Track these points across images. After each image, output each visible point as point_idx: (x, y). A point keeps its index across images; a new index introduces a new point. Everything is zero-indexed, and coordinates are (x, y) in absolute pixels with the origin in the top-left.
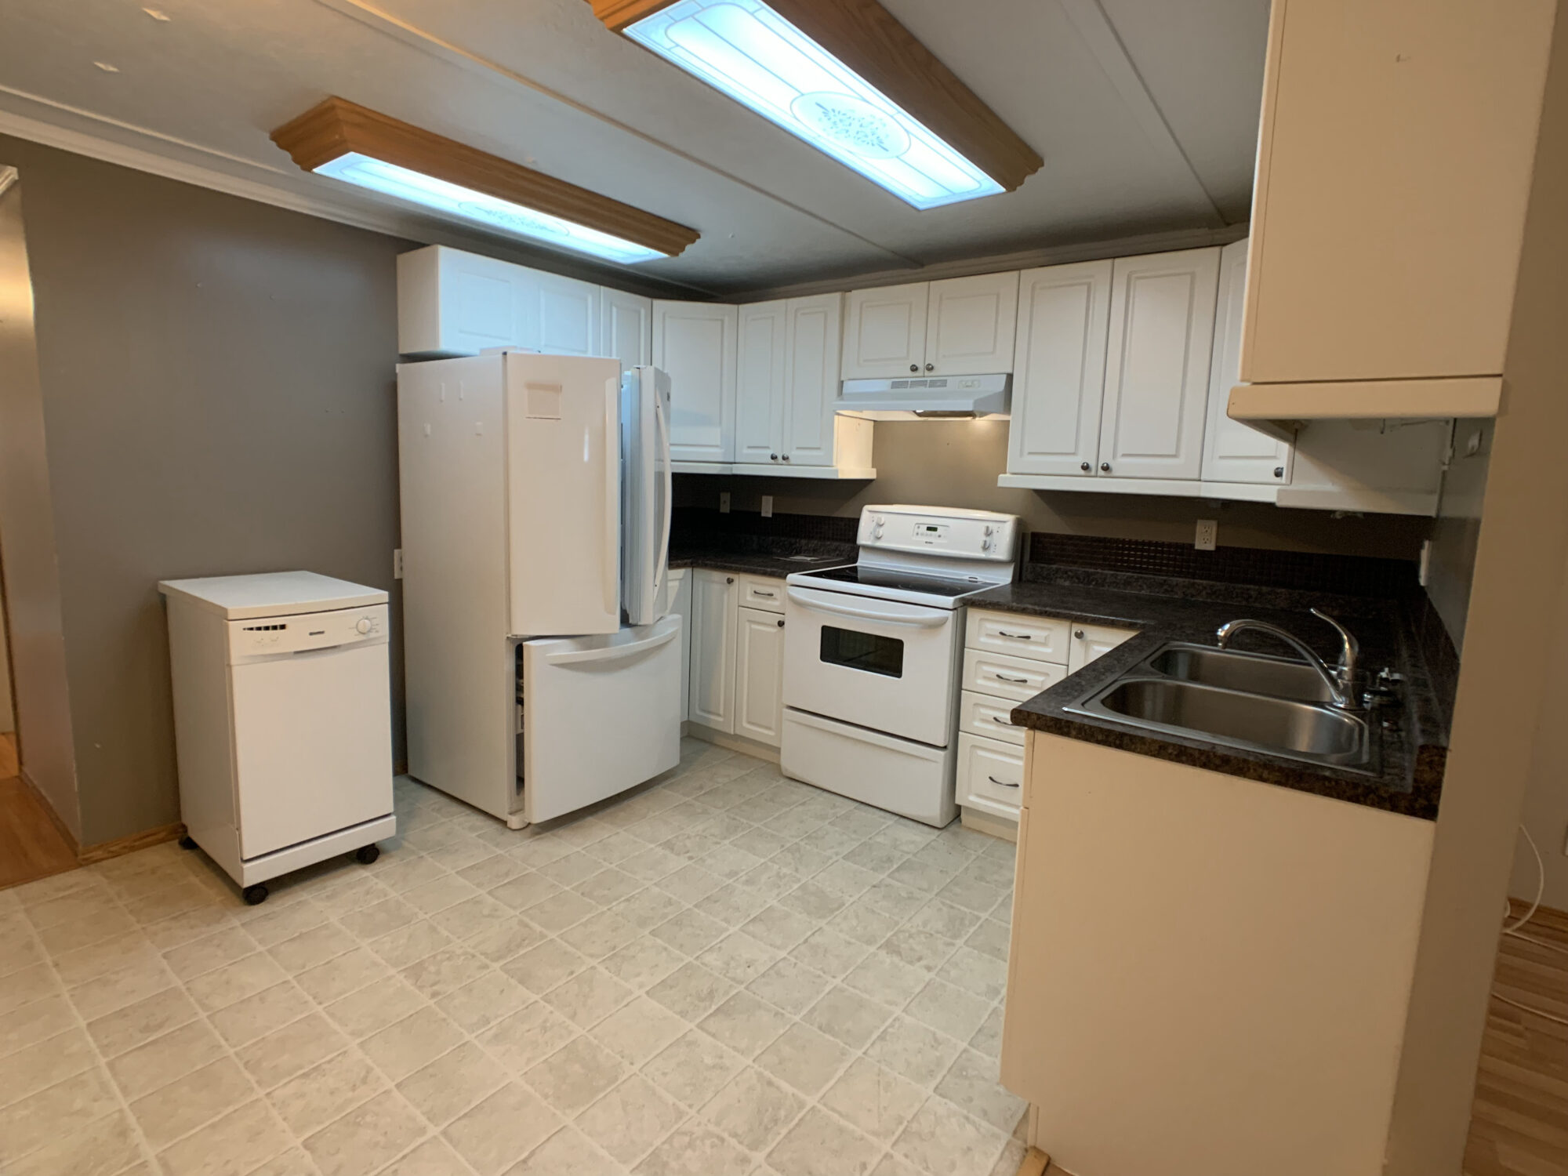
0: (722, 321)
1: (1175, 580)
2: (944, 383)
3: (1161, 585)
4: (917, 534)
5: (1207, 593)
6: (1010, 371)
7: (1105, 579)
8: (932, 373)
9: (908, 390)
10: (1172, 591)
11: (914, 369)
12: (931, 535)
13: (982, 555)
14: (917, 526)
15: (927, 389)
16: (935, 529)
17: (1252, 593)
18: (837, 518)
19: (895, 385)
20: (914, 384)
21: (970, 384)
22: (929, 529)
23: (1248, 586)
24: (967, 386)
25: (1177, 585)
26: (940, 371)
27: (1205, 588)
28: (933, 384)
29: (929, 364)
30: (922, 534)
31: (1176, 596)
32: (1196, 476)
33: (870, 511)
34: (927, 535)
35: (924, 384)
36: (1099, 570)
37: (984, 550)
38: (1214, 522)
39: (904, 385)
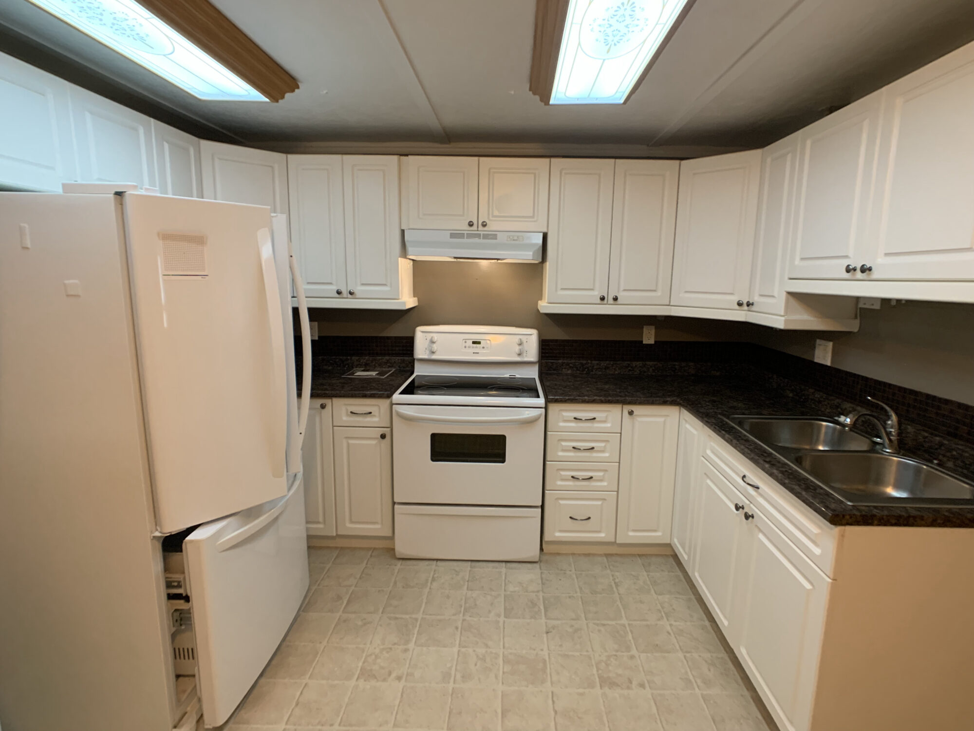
0: (272, 167)
1: (634, 364)
2: (495, 237)
3: (627, 367)
4: (465, 347)
5: (653, 370)
6: (545, 230)
7: (593, 367)
8: (486, 229)
9: (465, 240)
10: (633, 370)
11: (471, 224)
12: (476, 347)
13: (518, 359)
14: (464, 341)
15: (482, 241)
16: (479, 343)
17: (677, 367)
18: (384, 337)
19: (453, 236)
20: (470, 236)
21: (516, 238)
22: (474, 343)
23: (675, 363)
24: (514, 240)
25: (636, 366)
26: (492, 226)
27: (651, 367)
28: (486, 237)
29: (484, 222)
30: (469, 347)
31: (636, 373)
32: (668, 303)
33: (423, 332)
34: (473, 347)
35: (478, 236)
36: (589, 361)
37: (519, 355)
38: (653, 327)
39: (461, 236)
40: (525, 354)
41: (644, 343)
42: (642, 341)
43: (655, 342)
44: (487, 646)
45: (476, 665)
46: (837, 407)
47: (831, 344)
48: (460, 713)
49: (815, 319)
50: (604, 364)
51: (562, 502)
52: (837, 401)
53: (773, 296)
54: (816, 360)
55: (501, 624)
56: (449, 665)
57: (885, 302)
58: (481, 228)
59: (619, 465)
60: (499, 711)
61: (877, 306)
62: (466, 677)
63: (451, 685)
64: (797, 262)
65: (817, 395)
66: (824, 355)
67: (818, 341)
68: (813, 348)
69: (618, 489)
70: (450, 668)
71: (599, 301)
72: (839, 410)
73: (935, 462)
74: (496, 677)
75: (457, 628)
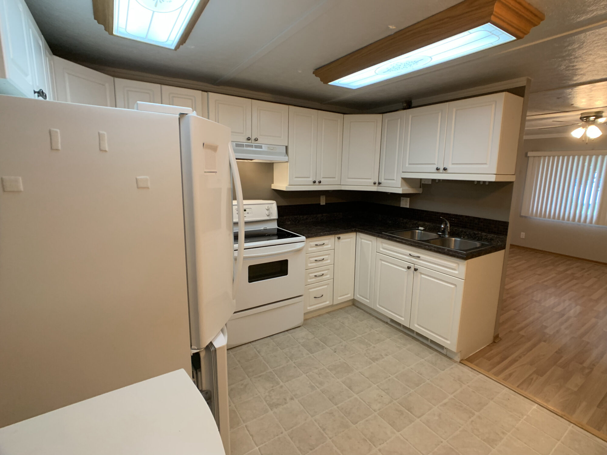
2: (261, 147)
6: (287, 145)
8: (256, 142)
9: (244, 148)
11: (249, 139)
12: (245, 213)
16: (245, 210)
19: (237, 145)
20: (247, 146)
23: (334, 213)
24: (272, 150)
25: (319, 216)
26: (261, 141)
27: (325, 216)
28: (256, 147)
29: (256, 138)
32: (340, 184)
35: (253, 146)
36: (298, 216)
37: (268, 216)
38: (325, 196)
39: (242, 146)
40: (271, 215)
41: (321, 204)
42: (320, 204)
43: (326, 203)
44: (317, 368)
45: (320, 377)
46: (416, 224)
47: (409, 199)
48: (334, 397)
49: (410, 189)
50: (305, 217)
51: (311, 290)
52: (415, 222)
53: (394, 180)
54: (401, 206)
55: (312, 357)
56: (308, 383)
57: (433, 180)
58: (253, 142)
59: (334, 265)
60: (347, 388)
61: (430, 183)
62: (321, 383)
63: (318, 390)
64: (407, 165)
65: (405, 221)
66: (405, 204)
67: (402, 198)
68: (400, 201)
69: (334, 277)
70: (310, 383)
71: (312, 183)
72: (417, 225)
73: (462, 237)
74: (333, 377)
75: (295, 367)
